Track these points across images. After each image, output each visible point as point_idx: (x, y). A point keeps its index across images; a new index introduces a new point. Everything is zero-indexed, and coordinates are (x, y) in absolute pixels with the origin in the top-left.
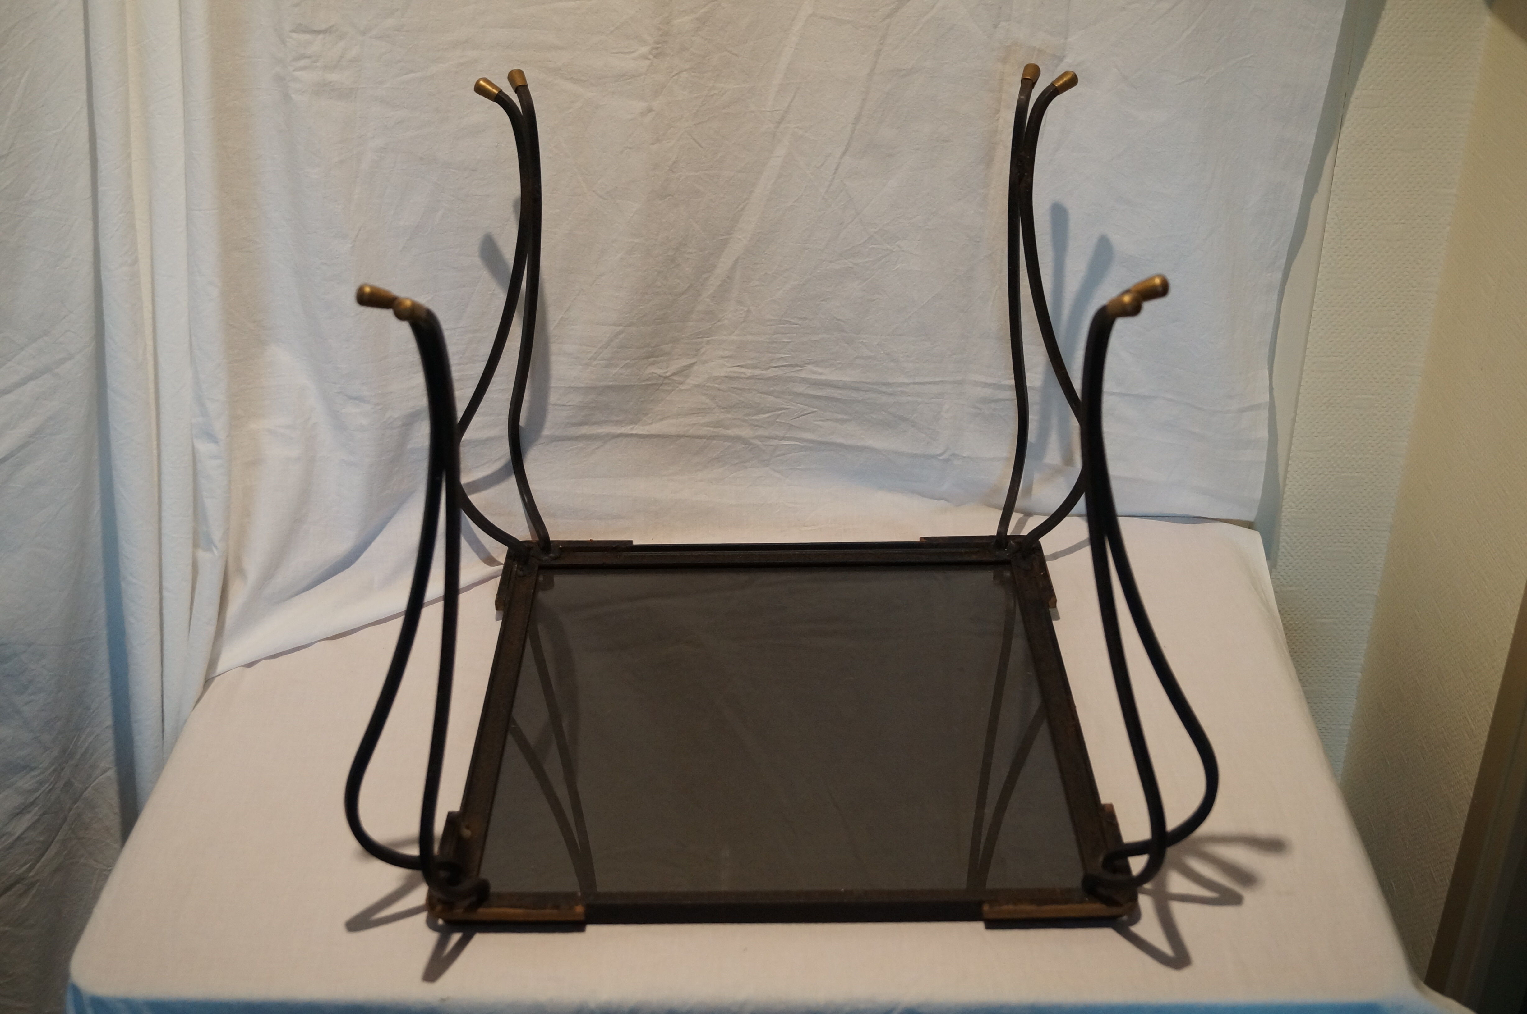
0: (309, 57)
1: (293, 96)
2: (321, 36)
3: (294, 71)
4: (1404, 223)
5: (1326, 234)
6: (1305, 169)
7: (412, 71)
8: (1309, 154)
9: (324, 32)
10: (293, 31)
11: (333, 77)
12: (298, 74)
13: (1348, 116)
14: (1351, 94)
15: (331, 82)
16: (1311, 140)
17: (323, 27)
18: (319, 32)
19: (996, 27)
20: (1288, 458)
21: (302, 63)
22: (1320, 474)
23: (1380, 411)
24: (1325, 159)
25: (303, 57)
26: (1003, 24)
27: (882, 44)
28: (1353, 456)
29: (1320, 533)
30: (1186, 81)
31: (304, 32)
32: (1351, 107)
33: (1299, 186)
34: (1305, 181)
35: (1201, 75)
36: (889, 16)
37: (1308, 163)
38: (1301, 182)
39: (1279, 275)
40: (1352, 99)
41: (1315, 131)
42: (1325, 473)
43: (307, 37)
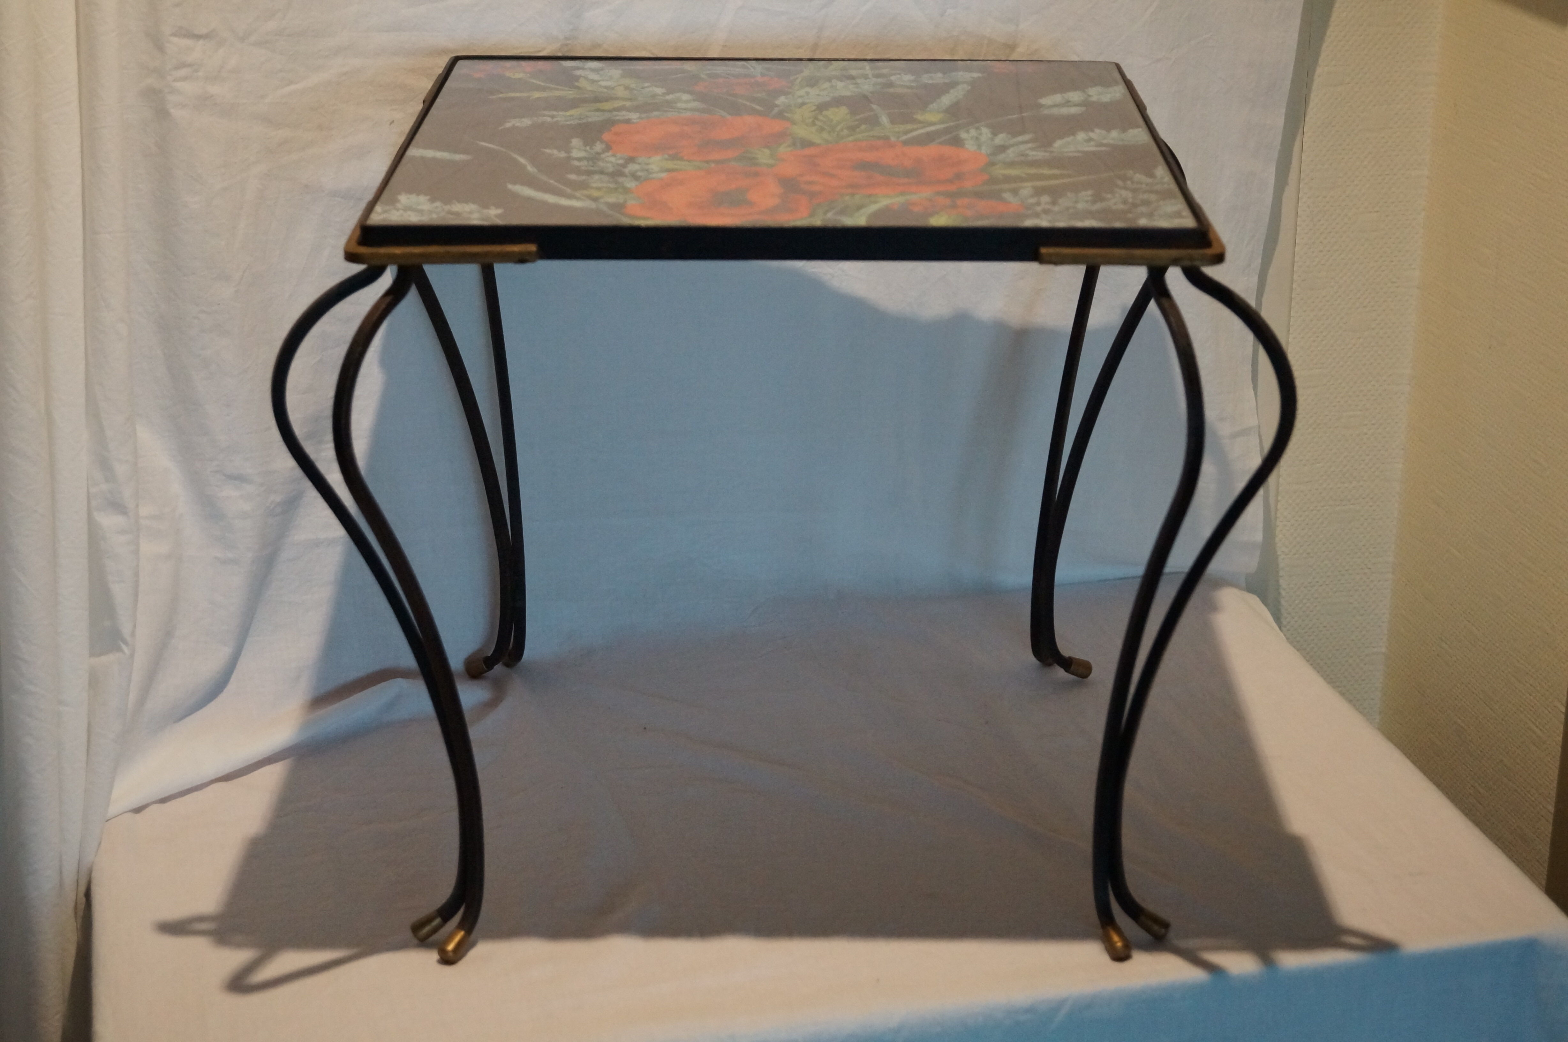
0: (190, 65)
1: (172, 111)
2: (201, 42)
3: (174, 81)
4: (1377, 212)
5: (1298, 228)
6: (1276, 155)
7: (291, 83)
8: (1279, 138)
9: (206, 37)
10: (174, 35)
11: (214, 89)
12: (178, 85)
13: (1312, 95)
14: (1314, 71)
15: (212, 96)
16: (1280, 121)
17: (204, 31)
18: (199, 37)
20: (1277, 494)
21: (183, 72)
22: (1312, 510)
23: (1370, 429)
24: (1294, 145)
25: (184, 65)
28: (1346, 485)
29: (1317, 582)
31: (185, 36)
32: (1315, 87)
33: (1270, 175)
34: (1277, 168)
35: (1167, 56)
37: (1279, 147)
38: (1272, 170)
39: (1255, 279)
40: (1316, 77)
41: (1284, 111)
42: (1318, 508)
43: (189, 42)
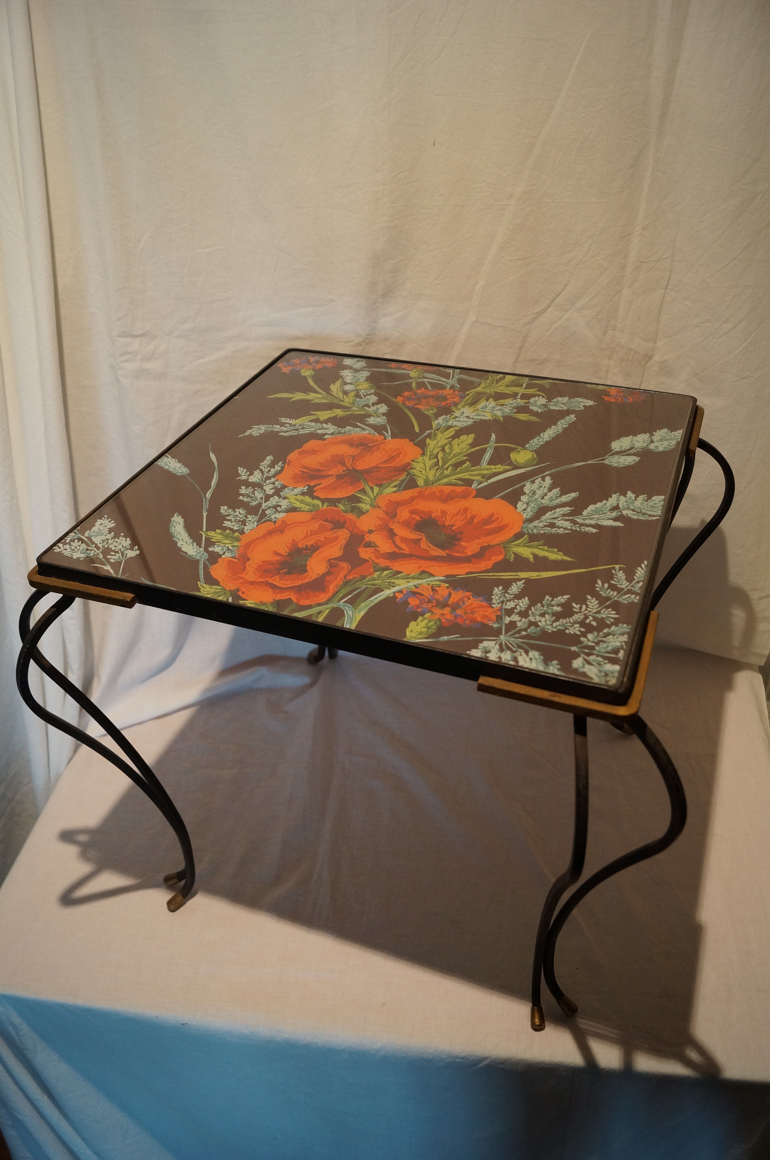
0: (130, 353)
1: (122, 379)
2: (138, 339)
3: (121, 363)
9: (141, 336)
10: (119, 336)
11: (148, 365)
12: (124, 364)
15: (146, 369)
17: (140, 332)
18: (136, 336)
19: (604, 334)
21: (126, 357)
25: (127, 353)
26: (610, 332)
27: (523, 342)
30: (740, 379)
31: (126, 337)
35: (751, 375)
36: (530, 323)
43: (129, 340)
